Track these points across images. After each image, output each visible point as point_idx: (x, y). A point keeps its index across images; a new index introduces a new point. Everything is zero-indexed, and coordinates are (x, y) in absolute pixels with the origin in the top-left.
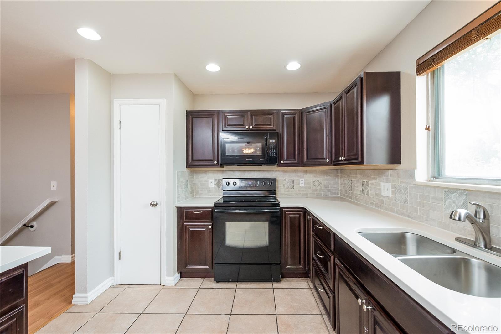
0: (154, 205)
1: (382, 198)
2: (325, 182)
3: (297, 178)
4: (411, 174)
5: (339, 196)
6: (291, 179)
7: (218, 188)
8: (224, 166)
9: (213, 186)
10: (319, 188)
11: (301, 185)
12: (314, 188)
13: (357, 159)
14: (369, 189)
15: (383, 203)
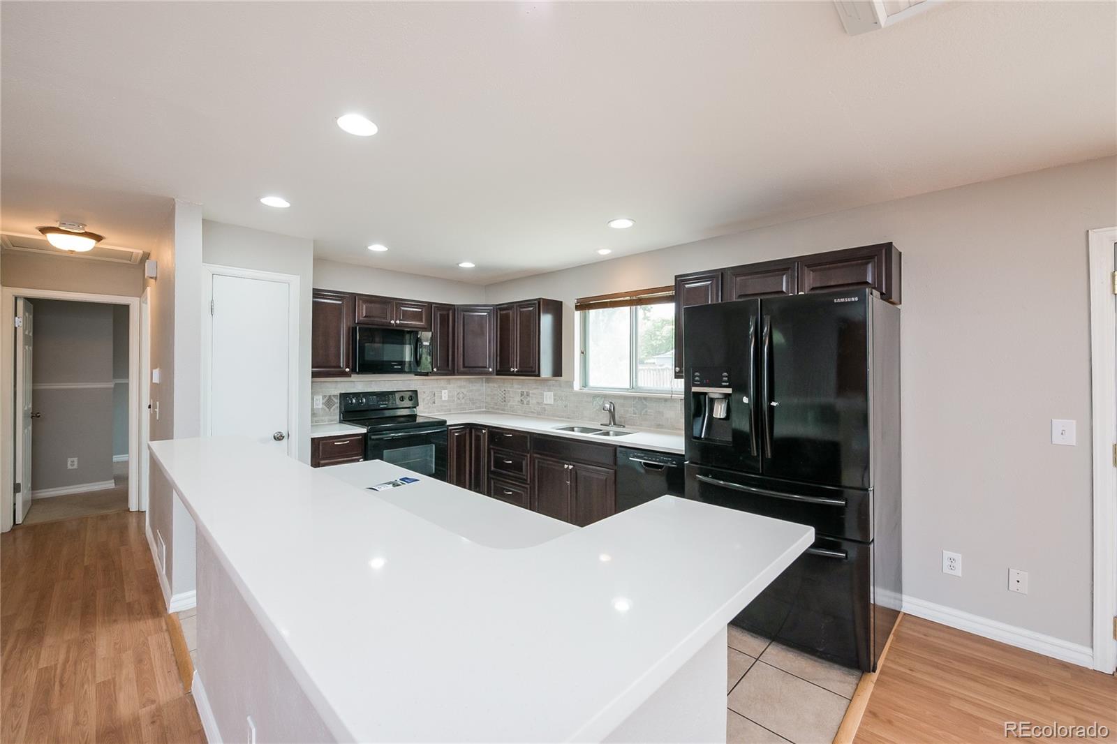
0: (279, 438)
1: (544, 406)
2: (470, 394)
3: (439, 390)
4: (570, 384)
5: (484, 410)
6: (431, 392)
7: (327, 410)
8: (352, 375)
9: (321, 406)
10: (463, 401)
11: (443, 399)
12: (459, 401)
13: (535, 371)
14: (529, 399)
15: (545, 411)
